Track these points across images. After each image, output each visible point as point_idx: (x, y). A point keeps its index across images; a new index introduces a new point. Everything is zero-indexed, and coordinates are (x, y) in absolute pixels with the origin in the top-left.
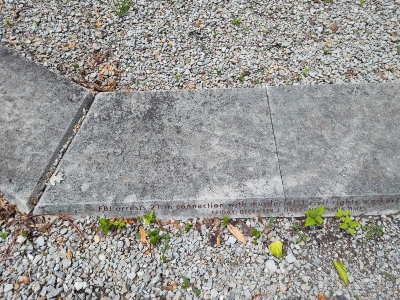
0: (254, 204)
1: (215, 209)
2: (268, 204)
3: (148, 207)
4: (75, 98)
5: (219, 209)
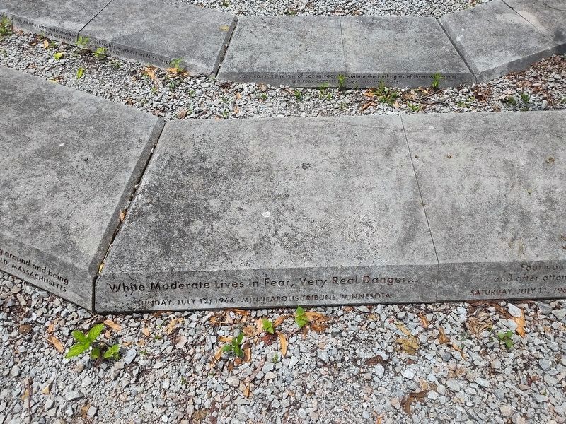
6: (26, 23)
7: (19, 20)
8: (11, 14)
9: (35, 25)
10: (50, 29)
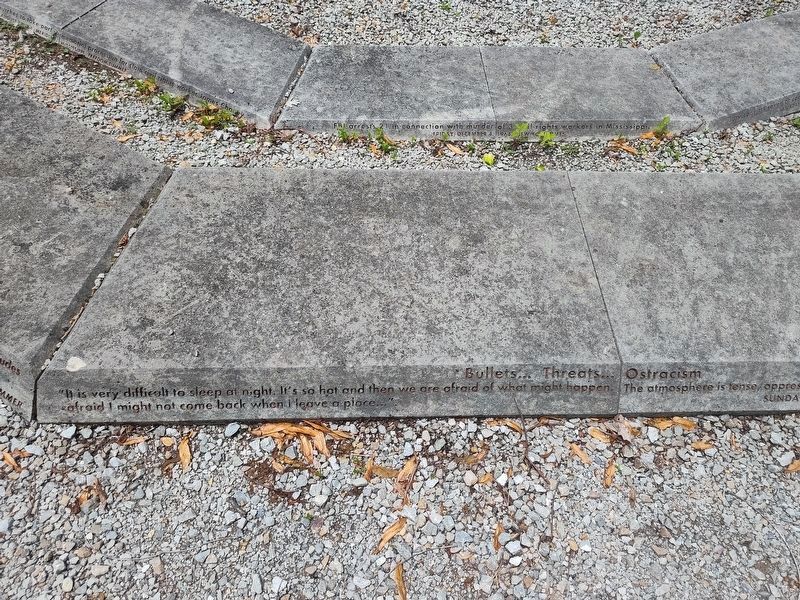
0: (470, 126)
1: (436, 130)
2: (482, 127)
3: (377, 125)
4: (294, 48)
5: (440, 130)
6: (407, 127)
7: (395, 126)
8: (377, 121)
9: (423, 127)
10: (449, 127)
